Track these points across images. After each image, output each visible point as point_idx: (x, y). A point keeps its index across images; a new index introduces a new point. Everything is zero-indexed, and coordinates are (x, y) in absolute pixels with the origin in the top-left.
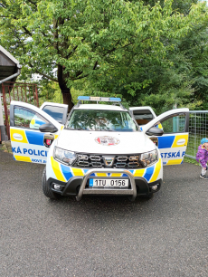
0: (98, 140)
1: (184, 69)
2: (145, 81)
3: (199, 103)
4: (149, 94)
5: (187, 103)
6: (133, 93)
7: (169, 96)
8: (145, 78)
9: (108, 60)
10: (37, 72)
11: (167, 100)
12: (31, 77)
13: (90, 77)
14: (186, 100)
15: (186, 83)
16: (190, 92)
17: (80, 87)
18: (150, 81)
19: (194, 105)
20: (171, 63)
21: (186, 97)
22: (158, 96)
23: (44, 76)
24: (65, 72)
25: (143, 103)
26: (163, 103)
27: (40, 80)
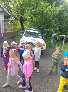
1: (57, 22)
3: (60, 33)
4: (46, 29)
6: (42, 28)
7: (52, 30)
14: (56, 31)
16: (58, 29)
18: (47, 25)
20: (53, 21)
22: (48, 30)
25: (44, 31)
26: (50, 31)
27: (14, 20)
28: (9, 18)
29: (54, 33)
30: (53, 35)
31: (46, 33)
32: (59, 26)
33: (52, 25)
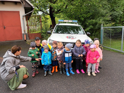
0: (67, 37)
1: (107, 8)
2: (89, 14)
3: (113, 23)
5: (108, 24)
6: (83, 19)
7: (99, 20)
8: (89, 12)
9: (72, 5)
10: (41, 11)
11: (98, 22)
12: (38, 13)
13: (64, 12)
15: (107, 15)
16: (109, 18)
17: (59, 17)
19: (111, 25)
20: (101, 5)
21: (107, 21)
22: (94, 20)
23: (44, 12)
24: (53, 10)
25: (87, 24)
26: (96, 23)
27: (42, 14)
28: (32, 11)
30: (102, 28)
31: (91, 26)
32: (111, 14)
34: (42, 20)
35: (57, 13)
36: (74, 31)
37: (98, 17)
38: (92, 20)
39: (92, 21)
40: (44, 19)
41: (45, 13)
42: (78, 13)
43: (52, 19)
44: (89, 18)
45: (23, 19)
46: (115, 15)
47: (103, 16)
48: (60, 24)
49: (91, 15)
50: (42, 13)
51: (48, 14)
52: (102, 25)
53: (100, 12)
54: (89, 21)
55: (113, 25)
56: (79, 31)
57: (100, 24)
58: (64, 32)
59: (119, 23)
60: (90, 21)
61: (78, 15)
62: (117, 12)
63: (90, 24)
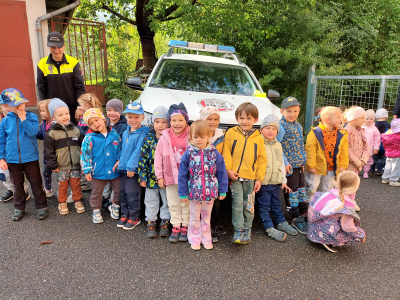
0: (203, 103)
1: (329, 13)
2: (270, 27)
3: (350, 65)
4: (275, 48)
5: (330, 65)
7: (305, 52)
8: (271, 22)
10: (105, 7)
11: (302, 59)
12: (94, 15)
13: (186, 17)
14: (329, 60)
16: (336, 48)
17: (170, 32)
18: (278, 28)
19: (340, 68)
21: (330, 55)
22: (288, 52)
23: (115, 13)
24: (148, 7)
25: (265, 61)
26: (294, 62)
27: (108, 21)
28: (72, 6)
29: (318, 67)
30: (313, 79)
31: (278, 70)
32: (341, 33)
33: (304, 28)
34: (109, 41)
35: (161, 18)
36: (221, 84)
37: (302, 41)
38: (280, 50)
39: (282, 55)
40: (116, 38)
41: (122, 18)
42: (236, 25)
43: (143, 40)
44: (270, 43)
45: (37, 30)
46: (355, 38)
47: (317, 40)
48: (175, 57)
49: (277, 33)
50: (108, 18)
51: (131, 22)
52: (313, 69)
53: (309, 25)
54: (270, 53)
55: (347, 72)
56: (240, 85)
57: (307, 66)
58: (189, 85)
59: (364, 66)
60: (275, 52)
61: (235, 31)
62: (360, 29)
63: (272, 64)
